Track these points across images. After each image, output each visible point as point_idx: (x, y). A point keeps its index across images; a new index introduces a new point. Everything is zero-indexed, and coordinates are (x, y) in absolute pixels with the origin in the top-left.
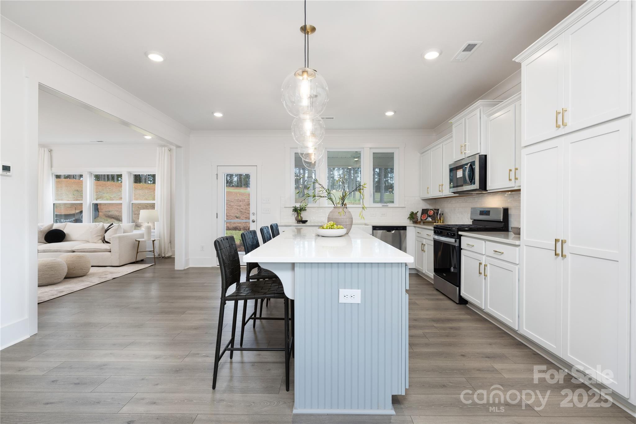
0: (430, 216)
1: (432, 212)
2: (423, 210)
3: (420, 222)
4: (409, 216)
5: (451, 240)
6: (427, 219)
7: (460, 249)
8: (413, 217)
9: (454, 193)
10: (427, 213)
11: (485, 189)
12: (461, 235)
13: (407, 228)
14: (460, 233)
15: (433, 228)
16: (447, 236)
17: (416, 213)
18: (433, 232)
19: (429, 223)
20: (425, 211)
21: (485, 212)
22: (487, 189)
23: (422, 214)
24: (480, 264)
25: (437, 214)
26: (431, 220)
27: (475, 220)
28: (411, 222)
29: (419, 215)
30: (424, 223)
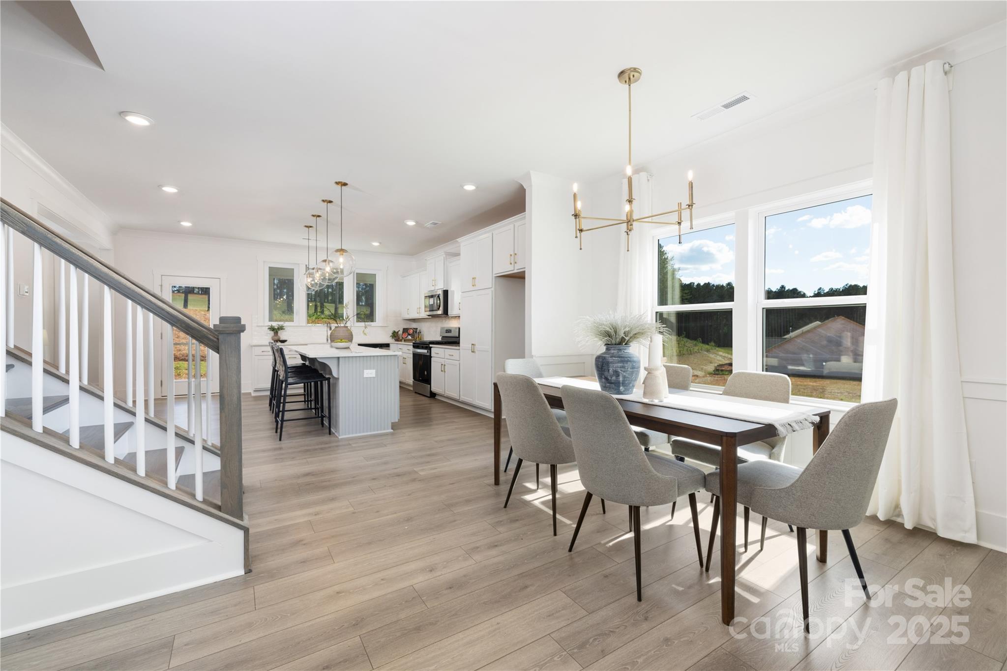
0: (409, 335)
1: (411, 331)
2: (404, 329)
3: (401, 341)
4: (391, 334)
5: (425, 351)
6: (407, 337)
7: (430, 357)
8: (395, 336)
9: (429, 316)
10: (407, 332)
11: (447, 314)
12: (431, 347)
13: (391, 345)
14: (431, 345)
15: (412, 344)
16: (423, 348)
17: (398, 332)
18: (412, 346)
19: (409, 340)
20: (405, 330)
21: (449, 331)
22: (449, 314)
23: (403, 332)
24: (442, 365)
25: (416, 333)
26: (410, 338)
27: (443, 337)
28: (393, 340)
29: (400, 333)
30: (405, 340)
